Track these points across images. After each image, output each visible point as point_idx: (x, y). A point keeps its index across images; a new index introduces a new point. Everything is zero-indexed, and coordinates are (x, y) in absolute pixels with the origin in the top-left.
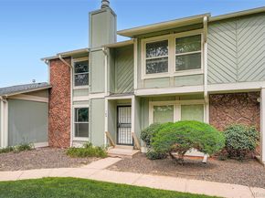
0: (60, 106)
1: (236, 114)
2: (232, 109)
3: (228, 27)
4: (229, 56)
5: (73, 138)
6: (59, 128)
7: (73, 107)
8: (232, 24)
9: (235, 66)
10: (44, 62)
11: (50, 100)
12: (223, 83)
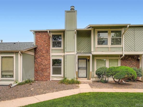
0: (42, 58)
1: (130, 63)
2: (129, 62)
3: (131, 30)
4: (132, 41)
5: (52, 75)
6: (42, 70)
7: (52, 58)
8: (133, 29)
9: (134, 45)
10: (32, 32)
11: (35, 54)
12: (130, 51)
